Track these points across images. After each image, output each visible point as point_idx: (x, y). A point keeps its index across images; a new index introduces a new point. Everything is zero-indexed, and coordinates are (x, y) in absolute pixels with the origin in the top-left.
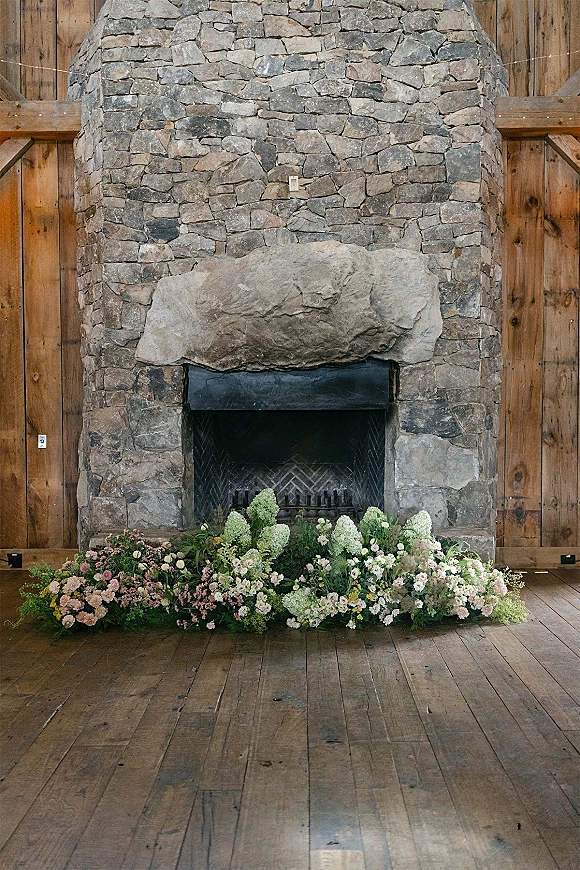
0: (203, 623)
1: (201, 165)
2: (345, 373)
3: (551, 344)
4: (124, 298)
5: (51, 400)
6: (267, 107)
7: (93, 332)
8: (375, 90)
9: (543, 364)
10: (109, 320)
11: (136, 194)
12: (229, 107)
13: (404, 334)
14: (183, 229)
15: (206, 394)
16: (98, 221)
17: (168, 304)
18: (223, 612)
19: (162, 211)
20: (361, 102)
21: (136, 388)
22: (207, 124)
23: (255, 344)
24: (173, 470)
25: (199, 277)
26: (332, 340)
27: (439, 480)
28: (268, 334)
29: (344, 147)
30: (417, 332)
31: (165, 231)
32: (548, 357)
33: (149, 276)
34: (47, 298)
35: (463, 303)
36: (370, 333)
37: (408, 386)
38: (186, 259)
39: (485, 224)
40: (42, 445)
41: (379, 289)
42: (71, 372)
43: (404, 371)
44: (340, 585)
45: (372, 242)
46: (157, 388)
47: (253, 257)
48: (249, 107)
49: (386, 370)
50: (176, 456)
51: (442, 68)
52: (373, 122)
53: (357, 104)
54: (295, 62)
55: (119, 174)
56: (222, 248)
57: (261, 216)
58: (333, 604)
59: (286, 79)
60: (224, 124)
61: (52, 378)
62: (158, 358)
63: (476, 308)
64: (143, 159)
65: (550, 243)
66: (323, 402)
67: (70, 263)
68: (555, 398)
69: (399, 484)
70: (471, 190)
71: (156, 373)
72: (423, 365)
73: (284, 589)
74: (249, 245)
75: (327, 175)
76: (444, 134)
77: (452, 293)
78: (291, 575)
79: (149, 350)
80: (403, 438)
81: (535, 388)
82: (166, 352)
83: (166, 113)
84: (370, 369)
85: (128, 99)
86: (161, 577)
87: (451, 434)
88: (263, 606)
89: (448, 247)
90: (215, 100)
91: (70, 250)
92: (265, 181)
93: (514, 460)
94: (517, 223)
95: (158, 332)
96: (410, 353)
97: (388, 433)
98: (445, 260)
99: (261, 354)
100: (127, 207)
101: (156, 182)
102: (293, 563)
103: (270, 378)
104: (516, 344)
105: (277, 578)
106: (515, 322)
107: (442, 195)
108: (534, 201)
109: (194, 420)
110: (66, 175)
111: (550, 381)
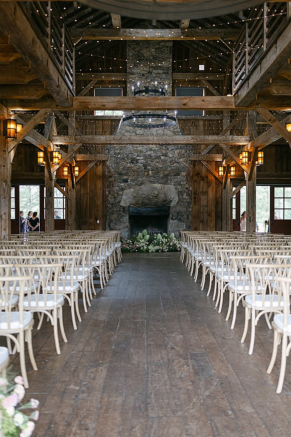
0: (135, 250)
1: (133, 169)
2: (160, 208)
3: (202, 203)
4: (118, 193)
5: (100, 213)
6: (146, 158)
7: (111, 199)
8: (166, 155)
9: (200, 206)
10: (115, 198)
11: (121, 174)
12: (138, 158)
13: (171, 201)
14: (129, 181)
15: (133, 212)
16: (112, 179)
17: (126, 195)
18: (139, 248)
19: (125, 177)
20: (163, 157)
21: (120, 211)
22: (134, 161)
23: (143, 203)
24: (127, 226)
25: (132, 190)
26: (157, 202)
27: (178, 229)
28: (145, 201)
29: (160, 166)
30: (173, 201)
31: (126, 181)
32: (201, 205)
33: (123, 189)
34: (99, 192)
35: (182, 195)
36: (165, 201)
37: (171, 211)
38: (130, 187)
39: (187, 180)
40: (98, 222)
41: (166, 193)
42: (105, 207)
43: (171, 208)
44: (158, 244)
45: (165, 183)
46: (124, 211)
47: (143, 186)
48: (142, 158)
49: (168, 208)
50: (128, 224)
51: (178, 151)
52: (165, 161)
53: (162, 157)
54: (151, 150)
55: (117, 170)
56: (137, 184)
57: (144, 178)
58: (157, 247)
59: (149, 153)
60: (137, 161)
61: (101, 209)
62: (124, 205)
63: (185, 196)
64: (122, 167)
65: (202, 182)
66: (155, 214)
67: (105, 185)
68: (203, 213)
69: (170, 229)
70: (184, 174)
71: (124, 208)
72: (174, 207)
73: (148, 245)
74: (142, 184)
75: (157, 171)
76: (179, 163)
77: (180, 193)
78: (150, 243)
79: (122, 204)
80: (171, 221)
81: (199, 211)
82: (126, 204)
83: (126, 159)
84: (165, 207)
85: (119, 156)
86: (127, 244)
87: (180, 220)
88: (145, 248)
89: (179, 184)
90: (135, 157)
91: (105, 182)
92: (145, 172)
93: (195, 226)
94: (195, 178)
95: (124, 200)
96: (172, 204)
97: (168, 220)
98: (179, 187)
99: (144, 204)
100: (119, 176)
101: (124, 172)
102: (150, 241)
103: (145, 209)
104: (195, 202)
105: (147, 243)
106: (195, 198)
107: (179, 175)
108: (198, 174)
109: (130, 217)
110: (104, 168)
111: (202, 210)
